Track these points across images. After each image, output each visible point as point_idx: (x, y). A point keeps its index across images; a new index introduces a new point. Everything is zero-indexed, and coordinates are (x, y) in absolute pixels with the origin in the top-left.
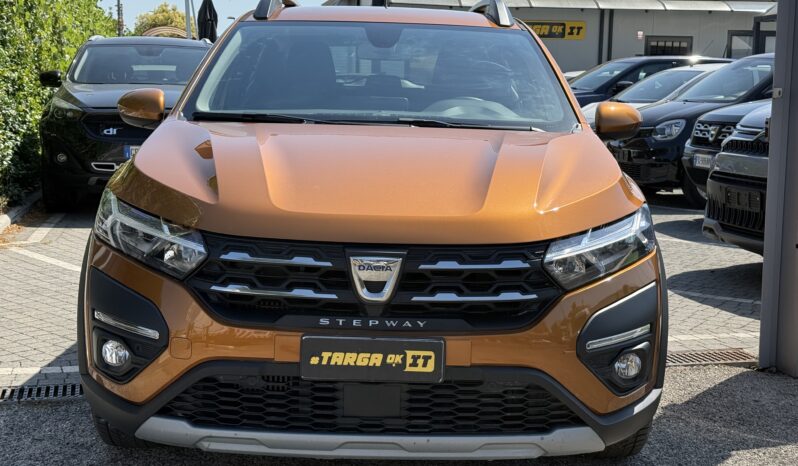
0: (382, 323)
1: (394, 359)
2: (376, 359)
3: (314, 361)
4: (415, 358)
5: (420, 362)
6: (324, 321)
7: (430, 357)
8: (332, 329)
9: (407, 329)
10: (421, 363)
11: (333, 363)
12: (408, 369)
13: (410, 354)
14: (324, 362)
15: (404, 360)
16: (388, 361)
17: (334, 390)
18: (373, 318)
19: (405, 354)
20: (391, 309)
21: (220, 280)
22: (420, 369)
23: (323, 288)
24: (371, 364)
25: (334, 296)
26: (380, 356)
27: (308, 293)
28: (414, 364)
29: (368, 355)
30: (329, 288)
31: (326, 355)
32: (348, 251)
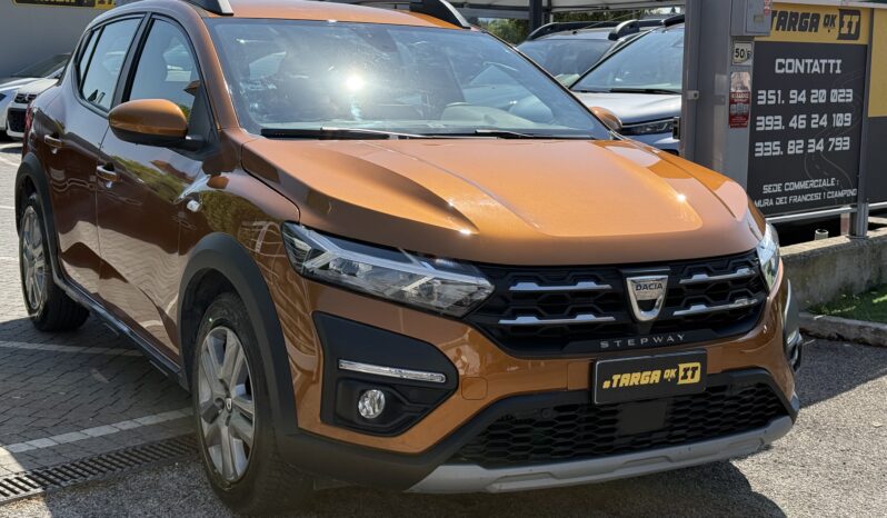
0: (651, 340)
1: (670, 374)
2: (655, 376)
3: (606, 385)
4: (686, 370)
5: (689, 373)
6: (605, 345)
7: (696, 368)
8: (613, 351)
9: (671, 344)
10: (689, 375)
11: (621, 385)
12: (681, 382)
13: (682, 366)
14: (614, 385)
15: (677, 373)
16: (665, 376)
17: (616, 412)
18: (644, 336)
19: (678, 368)
20: (657, 327)
21: (506, 313)
22: (689, 381)
23: (601, 311)
24: (652, 382)
25: (611, 318)
26: (658, 373)
27: (589, 318)
28: (685, 377)
29: (649, 373)
30: (607, 310)
31: (616, 378)
32: (624, 271)
